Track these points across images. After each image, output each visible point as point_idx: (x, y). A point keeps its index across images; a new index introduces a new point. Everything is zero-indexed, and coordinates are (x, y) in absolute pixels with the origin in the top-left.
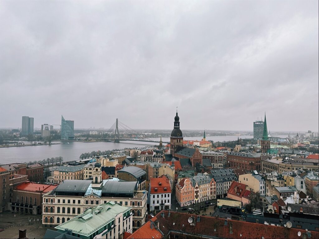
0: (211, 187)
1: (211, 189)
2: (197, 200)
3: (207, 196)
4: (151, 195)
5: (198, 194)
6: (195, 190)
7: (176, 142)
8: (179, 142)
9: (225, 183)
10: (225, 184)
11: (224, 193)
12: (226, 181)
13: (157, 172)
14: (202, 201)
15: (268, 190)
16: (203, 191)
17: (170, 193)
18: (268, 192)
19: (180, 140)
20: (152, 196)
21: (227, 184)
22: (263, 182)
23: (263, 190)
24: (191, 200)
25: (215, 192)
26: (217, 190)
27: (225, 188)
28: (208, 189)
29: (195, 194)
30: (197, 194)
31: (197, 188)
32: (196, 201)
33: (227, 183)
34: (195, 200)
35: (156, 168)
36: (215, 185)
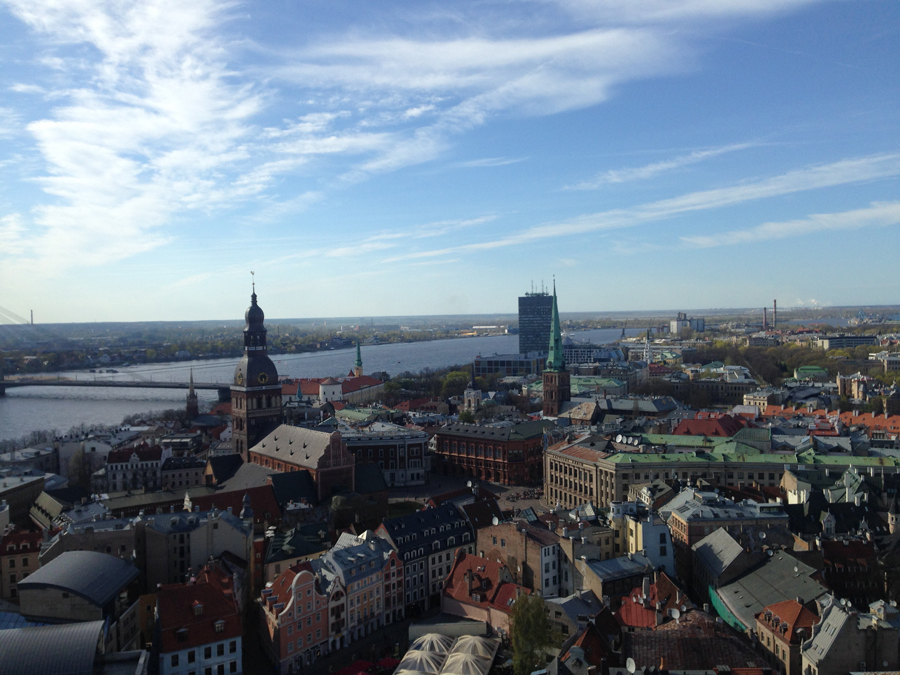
0: (387, 583)
1: (387, 588)
2: (338, 639)
3: (372, 614)
4: (161, 655)
5: (343, 615)
6: (333, 604)
7: (255, 407)
8: (264, 406)
9: (433, 559)
10: (434, 563)
11: (431, 593)
12: (437, 550)
13: (182, 549)
14: (356, 637)
15: (566, 573)
16: (358, 601)
17: (235, 635)
18: (567, 580)
19: (269, 400)
20: (167, 658)
21: (440, 560)
22: (551, 547)
23: (553, 573)
24: (318, 643)
25: (400, 595)
26: (408, 586)
27: (434, 576)
28: (378, 592)
29: (332, 620)
30: (338, 616)
31: (338, 595)
32: (334, 642)
33: (440, 558)
34: (331, 640)
35: (178, 535)
36: (399, 573)
